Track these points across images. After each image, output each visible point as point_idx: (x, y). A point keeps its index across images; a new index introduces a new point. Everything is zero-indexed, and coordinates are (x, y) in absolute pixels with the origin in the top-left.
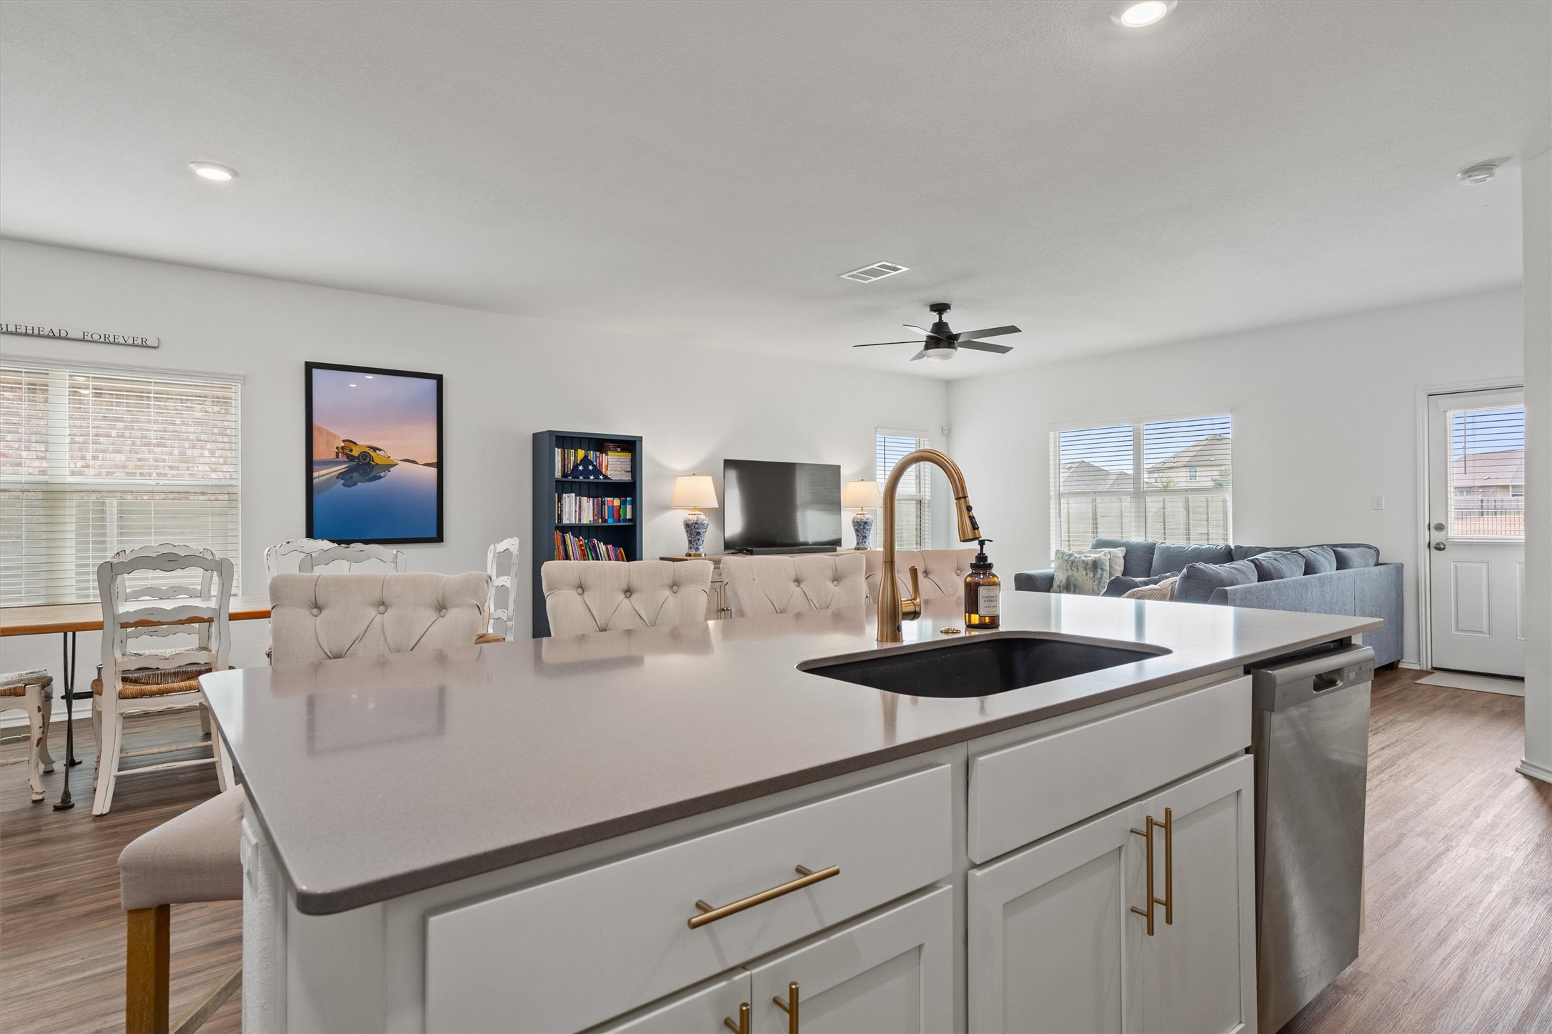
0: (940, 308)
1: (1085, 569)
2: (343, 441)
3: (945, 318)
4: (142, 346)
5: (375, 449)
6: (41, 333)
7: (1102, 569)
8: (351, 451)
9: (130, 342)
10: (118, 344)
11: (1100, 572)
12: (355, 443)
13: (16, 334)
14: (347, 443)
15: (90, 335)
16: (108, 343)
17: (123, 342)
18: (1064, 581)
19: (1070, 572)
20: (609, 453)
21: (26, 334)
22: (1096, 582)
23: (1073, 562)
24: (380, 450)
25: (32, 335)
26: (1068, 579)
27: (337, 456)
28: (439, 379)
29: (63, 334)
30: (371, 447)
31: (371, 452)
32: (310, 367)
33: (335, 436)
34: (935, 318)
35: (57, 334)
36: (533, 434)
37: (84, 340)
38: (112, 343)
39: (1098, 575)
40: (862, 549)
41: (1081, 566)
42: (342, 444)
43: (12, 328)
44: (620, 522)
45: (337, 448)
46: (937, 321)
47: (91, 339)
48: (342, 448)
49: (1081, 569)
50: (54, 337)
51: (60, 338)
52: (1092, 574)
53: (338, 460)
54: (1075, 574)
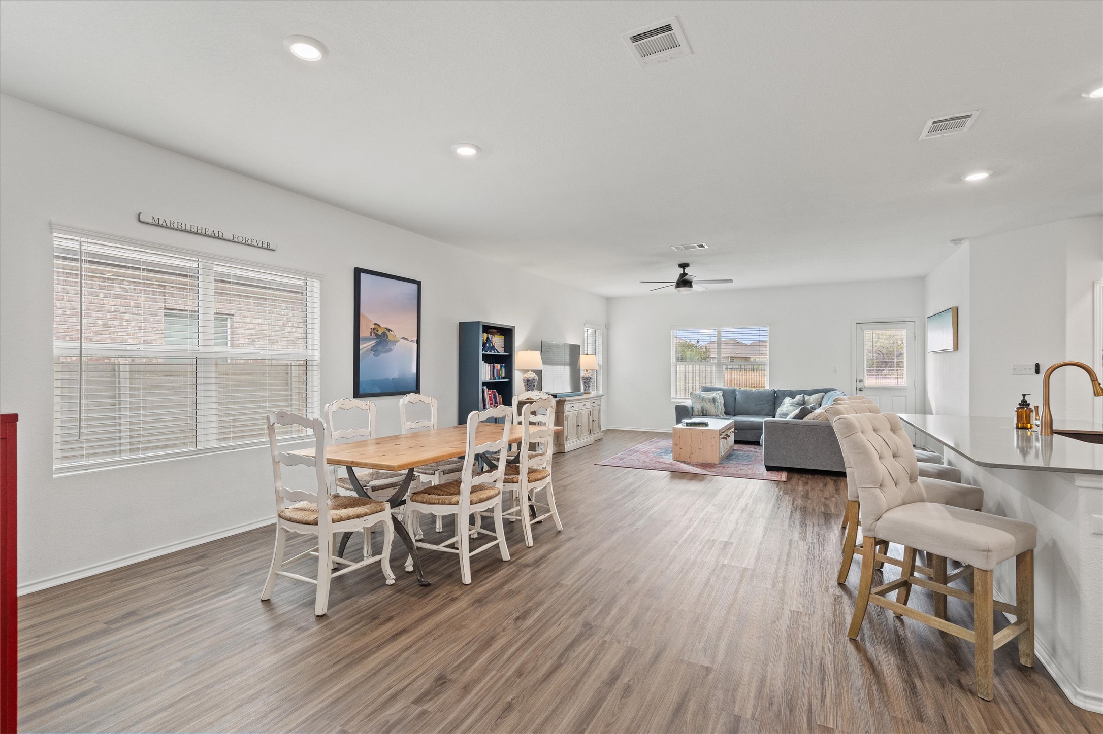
0: (684, 266)
1: (710, 402)
2: (374, 324)
3: (687, 270)
4: (267, 249)
5: (389, 330)
6: (207, 233)
7: (717, 402)
8: (378, 331)
9: (260, 245)
10: (253, 246)
11: (717, 403)
12: (380, 326)
13: (191, 232)
14: (376, 326)
15: (237, 238)
16: (247, 245)
17: (256, 244)
18: (700, 409)
19: (702, 404)
20: (496, 336)
21: (197, 234)
22: (716, 409)
23: (703, 399)
24: (391, 331)
25: (201, 234)
26: (702, 407)
27: (371, 335)
28: (418, 283)
29: (221, 235)
30: (387, 329)
31: (387, 332)
32: (358, 272)
33: (370, 321)
34: (681, 271)
35: (217, 235)
36: (460, 323)
37: (233, 241)
38: (249, 245)
39: (716, 405)
40: (587, 393)
41: (707, 401)
42: (374, 326)
43: (188, 228)
44: (499, 379)
45: (371, 329)
46: (682, 273)
47: (237, 241)
48: (374, 329)
49: (708, 402)
50: (215, 237)
51: (218, 238)
52: (713, 405)
53: (371, 337)
54: (706, 405)
